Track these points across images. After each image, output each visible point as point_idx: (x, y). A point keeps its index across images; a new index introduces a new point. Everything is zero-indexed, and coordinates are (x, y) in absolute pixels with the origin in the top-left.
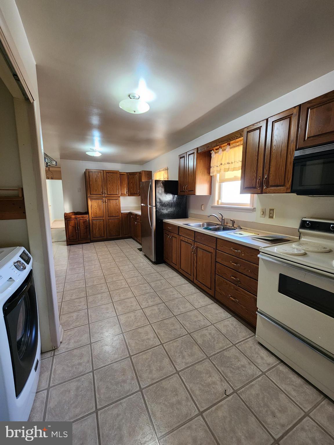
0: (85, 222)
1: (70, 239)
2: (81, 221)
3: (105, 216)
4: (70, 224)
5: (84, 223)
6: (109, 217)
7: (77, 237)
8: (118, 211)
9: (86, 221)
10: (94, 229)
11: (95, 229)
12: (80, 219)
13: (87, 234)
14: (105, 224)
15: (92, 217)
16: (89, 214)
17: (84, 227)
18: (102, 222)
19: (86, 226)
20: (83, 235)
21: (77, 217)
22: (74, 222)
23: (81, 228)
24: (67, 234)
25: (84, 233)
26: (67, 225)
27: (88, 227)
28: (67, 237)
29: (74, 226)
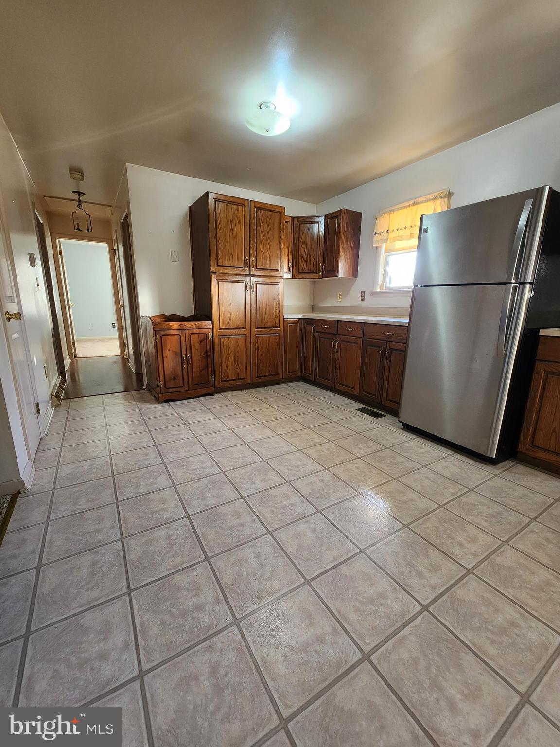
0: (204, 339)
1: (168, 385)
2: (195, 338)
3: (248, 325)
4: (169, 347)
5: (201, 342)
6: (257, 328)
7: (186, 381)
8: (278, 313)
9: (206, 337)
10: (224, 360)
11: (226, 358)
12: (191, 331)
13: (208, 373)
14: (248, 345)
15: (220, 329)
16: (212, 321)
17: (201, 355)
18: (241, 342)
19: (206, 352)
20: (198, 374)
21: (185, 326)
22: (179, 340)
23: (193, 355)
24: (161, 373)
25: (201, 369)
26: (160, 347)
27: (210, 353)
28: (160, 382)
29: (179, 350)
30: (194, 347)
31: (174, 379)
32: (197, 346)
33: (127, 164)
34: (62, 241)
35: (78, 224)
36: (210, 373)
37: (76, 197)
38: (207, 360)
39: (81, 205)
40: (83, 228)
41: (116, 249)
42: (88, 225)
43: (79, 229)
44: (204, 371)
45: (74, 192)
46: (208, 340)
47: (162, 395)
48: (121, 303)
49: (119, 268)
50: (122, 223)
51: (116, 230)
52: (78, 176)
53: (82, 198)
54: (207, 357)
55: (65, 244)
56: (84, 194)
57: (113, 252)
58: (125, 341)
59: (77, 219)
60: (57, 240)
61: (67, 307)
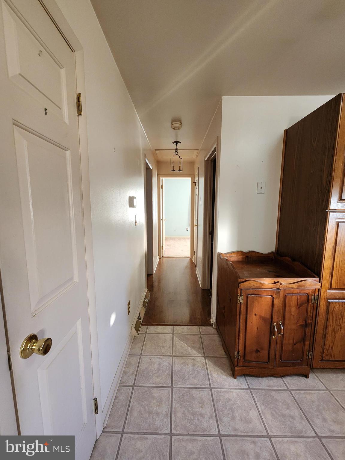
0: (304, 302)
1: (248, 357)
2: (292, 300)
5: (300, 306)
7: (272, 355)
9: (308, 299)
10: (330, 332)
11: (333, 330)
13: (303, 348)
16: (320, 278)
17: (297, 323)
19: (306, 320)
20: (290, 348)
21: (281, 284)
22: (270, 304)
23: (287, 322)
24: (241, 341)
25: (295, 341)
26: (245, 310)
27: (310, 321)
28: (238, 352)
29: (268, 316)
30: (290, 312)
31: (257, 351)
32: (294, 310)
33: (223, 96)
34: (164, 179)
35: (173, 166)
36: (307, 347)
37: (174, 146)
38: (305, 331)
39: (177, 151)
40: (177, 169)
41: (197, 182)
42: (180, 166)
43: (173, 170)
44: (298, 345)
45: (174, 143)
46: (310, 304)
47: (239, 368)
48: (196, 223)
49: (197, 196)
50: (206, 161)
51: (199, 168)
52: (178, 125)
53: (179, 146)
54: (305, 326)
55: (166, 181)
56: (180, 143)
57: (194, 184)
58: (195, 250)
59: (173, 162)
60: (161, 179)
61: (161, 221)
